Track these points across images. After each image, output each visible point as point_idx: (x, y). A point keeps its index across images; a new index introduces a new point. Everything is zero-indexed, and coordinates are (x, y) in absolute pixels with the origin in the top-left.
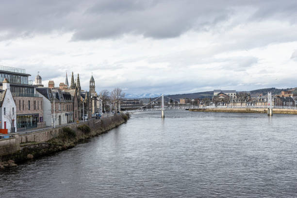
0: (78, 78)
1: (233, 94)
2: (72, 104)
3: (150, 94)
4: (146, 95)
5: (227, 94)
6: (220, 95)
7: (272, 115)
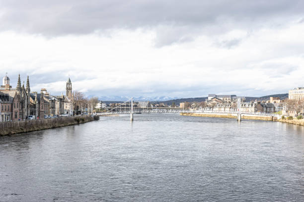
0: (28, 80)
1: (228, 98)
2: (10, 105)
3: (164, 97)
4: (160, 98)
5: (222, 99)
6: (213, 99)
7: (241, 121)
